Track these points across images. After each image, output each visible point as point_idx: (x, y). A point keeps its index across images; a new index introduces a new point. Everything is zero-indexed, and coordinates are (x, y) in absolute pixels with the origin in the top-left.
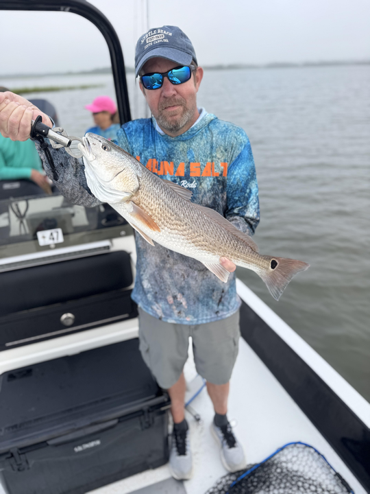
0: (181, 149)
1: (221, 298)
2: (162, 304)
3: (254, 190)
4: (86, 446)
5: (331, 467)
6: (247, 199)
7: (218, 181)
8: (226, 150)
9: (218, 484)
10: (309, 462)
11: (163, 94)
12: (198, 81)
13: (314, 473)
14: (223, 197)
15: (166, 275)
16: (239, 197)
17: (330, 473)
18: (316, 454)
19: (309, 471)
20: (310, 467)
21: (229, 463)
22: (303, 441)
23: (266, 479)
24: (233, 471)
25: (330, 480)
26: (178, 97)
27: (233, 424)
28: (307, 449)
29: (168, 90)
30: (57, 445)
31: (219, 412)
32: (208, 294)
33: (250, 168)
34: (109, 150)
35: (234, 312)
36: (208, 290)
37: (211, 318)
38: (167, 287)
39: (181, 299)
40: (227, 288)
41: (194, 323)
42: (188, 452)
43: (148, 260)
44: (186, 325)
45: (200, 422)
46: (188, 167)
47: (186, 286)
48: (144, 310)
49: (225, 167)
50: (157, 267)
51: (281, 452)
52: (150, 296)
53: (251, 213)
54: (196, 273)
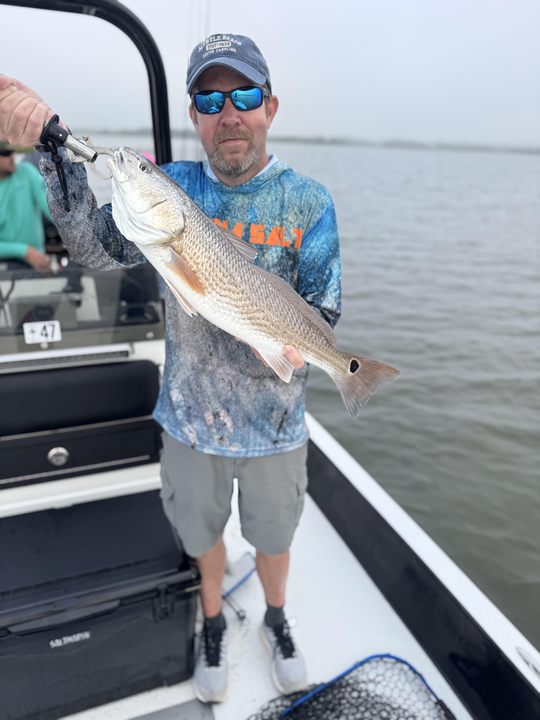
0: (239, 204)
1: (282, 422)
2: (197, 425)
3: (335, 272)
4: (68, 640)
5: (432, 692)
6: (326, 283)
7: (288, 254)
8: (301, 212)
9: (264, 710)
10: (400, 684)
11: (223, 121)
12: (270, 114)
13: (405, 700)
14: (292, 277)
15: (205, 381)
16: (315, 279)
17: (430, 699)
18: (410, 673)
19: (400, 696)
20: (401, 691)
21: (283, 681)
22: (393, 653)
23: (335, 705)
24: (287, 692)
25: (429, 710)
26: (242, 128)
27: (291, 622)
28: (399, 665)
29: (230, 115)
30: (23, 634)
31: (273, 604)
32: (264, 414)
33: (331, 241)
34: (148, 172)
35: (300, 445)
36: (265, 409)
37: (266, 450)
38: (206, 399)
39: (225, 418)
40: (292, 408)
41: (242, 455)
42: (222, 662)
43: (181, 360)
44: (230, 458)
45: (245, 622)
46: (247, 230)
47: (234, 399)
48: (171, 434)
49: (299, 235)
50: (193, 369)
51: (360, 668)
52: (179, 413)
53: (329, 302)
54: (249, 380)
